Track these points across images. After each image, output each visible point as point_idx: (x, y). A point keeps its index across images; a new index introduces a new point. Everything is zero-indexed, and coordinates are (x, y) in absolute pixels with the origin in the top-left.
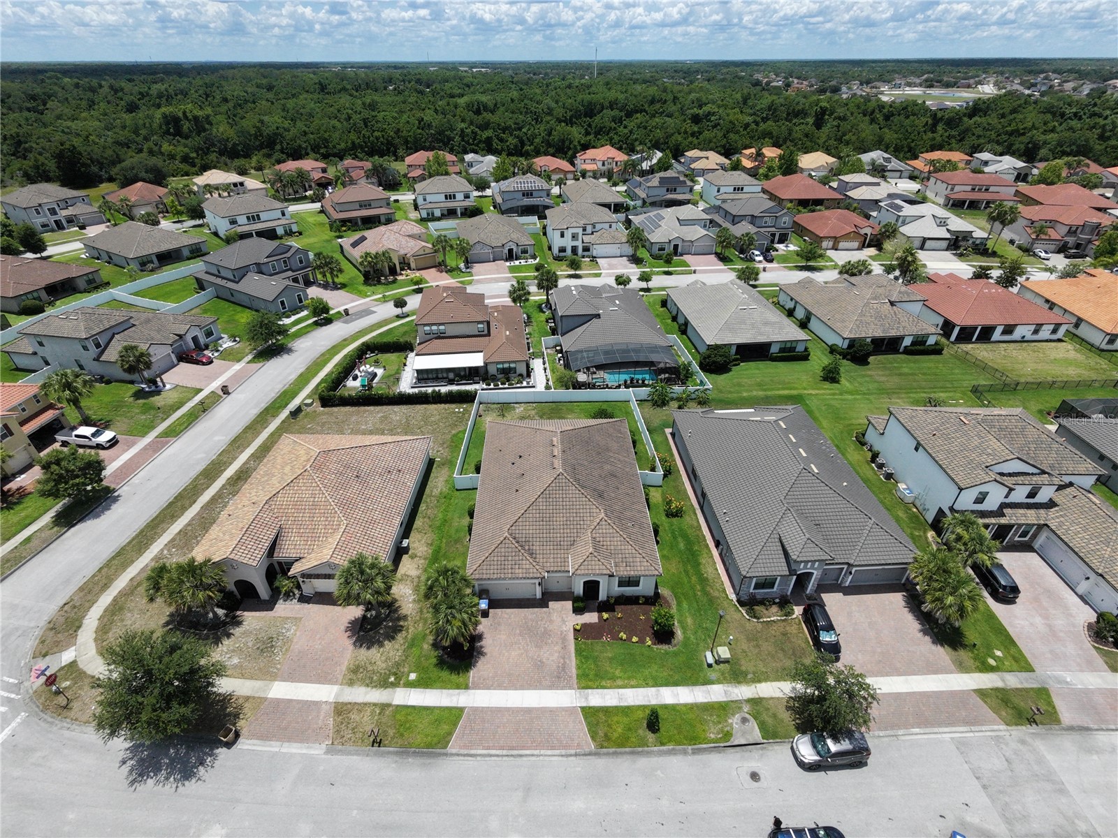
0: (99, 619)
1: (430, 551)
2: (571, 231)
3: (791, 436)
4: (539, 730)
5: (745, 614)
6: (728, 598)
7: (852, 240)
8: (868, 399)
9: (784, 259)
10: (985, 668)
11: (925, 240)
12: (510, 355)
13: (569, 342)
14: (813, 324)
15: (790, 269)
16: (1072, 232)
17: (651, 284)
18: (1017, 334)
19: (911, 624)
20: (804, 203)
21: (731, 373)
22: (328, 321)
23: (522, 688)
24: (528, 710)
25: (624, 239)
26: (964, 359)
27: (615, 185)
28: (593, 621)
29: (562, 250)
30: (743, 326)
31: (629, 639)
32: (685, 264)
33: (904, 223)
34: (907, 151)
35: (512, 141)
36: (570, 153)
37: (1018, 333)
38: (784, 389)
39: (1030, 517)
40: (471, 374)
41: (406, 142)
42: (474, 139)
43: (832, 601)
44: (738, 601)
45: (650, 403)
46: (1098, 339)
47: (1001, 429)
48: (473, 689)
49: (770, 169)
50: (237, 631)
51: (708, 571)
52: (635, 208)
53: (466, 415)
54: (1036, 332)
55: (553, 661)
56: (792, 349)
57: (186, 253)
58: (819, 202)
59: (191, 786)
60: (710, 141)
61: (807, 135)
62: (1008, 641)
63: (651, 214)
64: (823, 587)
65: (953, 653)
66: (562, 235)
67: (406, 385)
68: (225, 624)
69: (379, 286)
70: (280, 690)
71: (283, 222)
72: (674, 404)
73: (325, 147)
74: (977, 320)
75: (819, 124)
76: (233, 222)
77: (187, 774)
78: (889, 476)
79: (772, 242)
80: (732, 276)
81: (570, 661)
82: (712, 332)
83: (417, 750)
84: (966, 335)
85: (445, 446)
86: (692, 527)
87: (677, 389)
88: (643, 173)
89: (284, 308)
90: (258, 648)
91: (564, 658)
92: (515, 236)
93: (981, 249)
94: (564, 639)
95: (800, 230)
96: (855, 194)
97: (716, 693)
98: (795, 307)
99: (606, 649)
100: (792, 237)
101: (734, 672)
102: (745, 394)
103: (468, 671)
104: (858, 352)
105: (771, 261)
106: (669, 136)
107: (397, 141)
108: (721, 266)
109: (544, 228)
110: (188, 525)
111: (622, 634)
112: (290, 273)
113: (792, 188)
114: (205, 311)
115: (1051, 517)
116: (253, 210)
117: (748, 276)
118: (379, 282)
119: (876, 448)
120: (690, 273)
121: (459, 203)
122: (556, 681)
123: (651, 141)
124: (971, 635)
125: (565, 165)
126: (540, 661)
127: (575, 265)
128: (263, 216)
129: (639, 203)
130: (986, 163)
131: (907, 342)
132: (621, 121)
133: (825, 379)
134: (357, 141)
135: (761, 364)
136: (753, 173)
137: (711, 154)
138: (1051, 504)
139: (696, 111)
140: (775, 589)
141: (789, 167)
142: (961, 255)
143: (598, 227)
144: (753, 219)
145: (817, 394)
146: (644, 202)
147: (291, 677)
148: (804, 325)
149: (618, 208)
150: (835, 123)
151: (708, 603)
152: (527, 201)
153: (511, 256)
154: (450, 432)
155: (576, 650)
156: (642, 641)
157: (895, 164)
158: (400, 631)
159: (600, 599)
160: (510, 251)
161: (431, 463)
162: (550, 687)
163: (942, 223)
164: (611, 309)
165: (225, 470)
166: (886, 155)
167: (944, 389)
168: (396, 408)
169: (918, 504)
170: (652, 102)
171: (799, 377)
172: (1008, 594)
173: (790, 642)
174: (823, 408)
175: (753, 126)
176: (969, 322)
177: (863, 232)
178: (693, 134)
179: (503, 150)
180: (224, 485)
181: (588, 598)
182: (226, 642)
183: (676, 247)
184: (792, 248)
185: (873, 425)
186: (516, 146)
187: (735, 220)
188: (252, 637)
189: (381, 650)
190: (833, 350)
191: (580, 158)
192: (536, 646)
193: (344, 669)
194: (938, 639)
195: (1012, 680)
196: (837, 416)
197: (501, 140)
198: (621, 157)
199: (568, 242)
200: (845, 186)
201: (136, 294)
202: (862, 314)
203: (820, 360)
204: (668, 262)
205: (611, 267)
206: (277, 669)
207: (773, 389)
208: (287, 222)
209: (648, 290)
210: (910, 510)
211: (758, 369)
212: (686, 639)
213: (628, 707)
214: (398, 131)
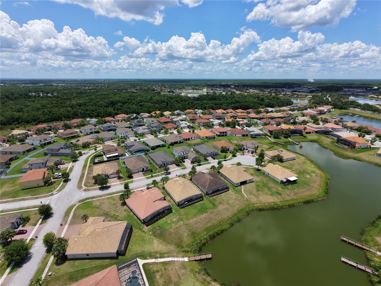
2: (123, 133)
5: (159, 168)
7: (173, 128)
9: (162, 133)
11: (184, 127)
12: (122, 152)
13: (131, 149)
14: (166, 142)
15: (163, 134)
16: (204, 123)
17: (140, 140)
20: (165, 122)
21: (155, 149)
22: (82, 155)
23: (138, 178)
24: (140, 179)
25: (133, 133)
26: (186, 143)
27: (127, 122)
28: (144, 172)
29: (122, 137)
30: (156, 143)
32: (146, 136)
33: (181, 125)
34: (183, 109)
35: (96, 114)
36: (112, 115)
37: (193, 138)
40: (117, 156)
41: (64, 116)
42: (84, 114)
45: (145, 155)
46: (202, 138)
49: (158, 116)
52: (133, 127)
53: (119, 161)
54: (195, 138)
56: (164, 145)
57: (32, 149)
58: (168, 122)
60: (145, 110)
61: (165, 107)
62: (184, 165)
63: (137, 128)
64: (167, 165)
66: (121, 134)
67: (106, 159)
69: (87, 149)
70: (112, 184)
71: (52, 140)
72: (148, 154)
74: (187, 138)
75: (167, 104)
76: (41, 141)
79: (160, 130)
80: (154, 137)
82: (152, 144)
84: (186, 140)
87: (148, 152)
88: (132, 119)
92: (111, 136)
93: (191, 127)
95: (165, 128)
96: (174, 120)
97: (158, 174)
98: (164, 140)
99: (146, 174)
100: (163, 129)
101: (159, 172)
103: (132, 178)
104: (173, 144)
105: (160, 134)
106: (136, 110)
107: (62, 116)
108: (152, 136)
109: (116, 133)
113: (163, 119)
116: (45, 138)
117: (156, 136)
118: (86, 148)
120: (147, 137)
121: (93, 131)
122: (142, 176)
123: (132, 111)
124: (181, 165)
125: (112, 119)
127: (126, 139)
128: (47, 139)
129: (133, 126)
130: (197, 111)
131: (178, 142)
132: (122, 106)
133: (168, 148)
134: (49, 117)
135: (160, 148)
136: (155, 117)
137: (146, 114)
138: (188, 154)
139: (140, 104)
140: (162, 166)
141: (162, 115)
143: (128, 132)
144: (156, 127)
145: (167, 150)
146: (135, 126)
148: (165, 142)
149: (129, 127)
151: (156, 168)
152: (109, 128)
153: (111, 139)
155: (143, 174)
156: (150, 172)
157: (182, 113)
160: (111, 138)
163: (186, 124)
164: (136, 144)
166: (180, 111)
168: (106, 162)
171: (165, 148)
172: (184, 162)
175: (154, 106)
176: (186, 138)
177: (174, 127)
178: (141, 109)
179: (93, 116)
181: (143, 170)
183: (143, 133)
184: (163, 131)
185: (173, 151)
186: (97, 115)
187: (153, 127)
190: (169, 144)
191: (116, 117)
194: (177, 166)
196: (169, 152)
198: (126, 116)
199: (123, 135)
200: (172, 119)
201: (31, 157)
202: (172, 139)
203: (167, 146)
204: (142, 136)
205: (132, 138)
209: (140, 141)
212: (154, 171)
214: (61, 114)
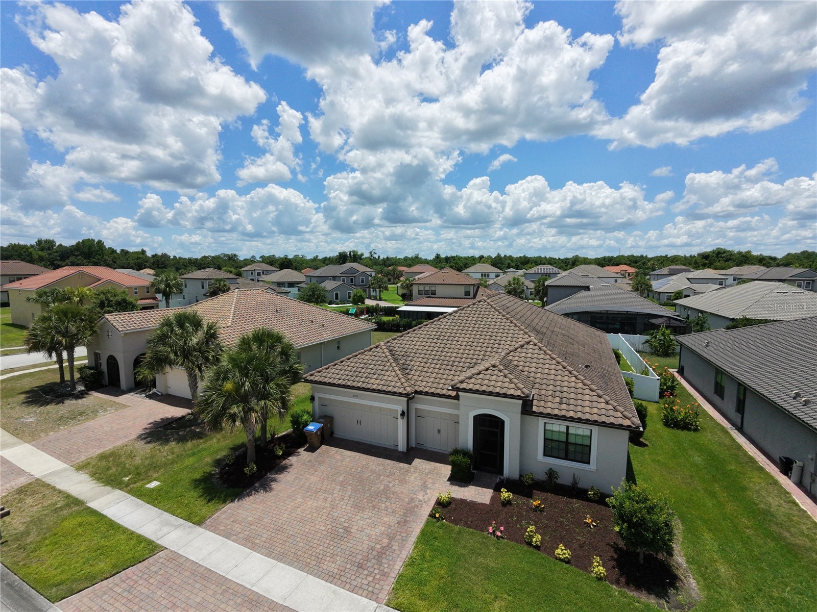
31: (548, 547)
48: (206, 528)
50: (70, 402)
55: (369, 536)
81: (402, 547)
82: (737, 310)
89: (338, 299)
90: (62, 416)
91: (391, 538)
94: (410, 510)
155: (423, 533)
156: (580, 561)
158: (200, 439)
159: (506, 471)
162: (331, 577)
164: (603, 285)
181: (480, 456)
182: (50, 406)
188: (72, 409)
189: (158, 447)
192: (355, 506)
193: (98, 453)
198: (634, 270)
206: (47, 435)
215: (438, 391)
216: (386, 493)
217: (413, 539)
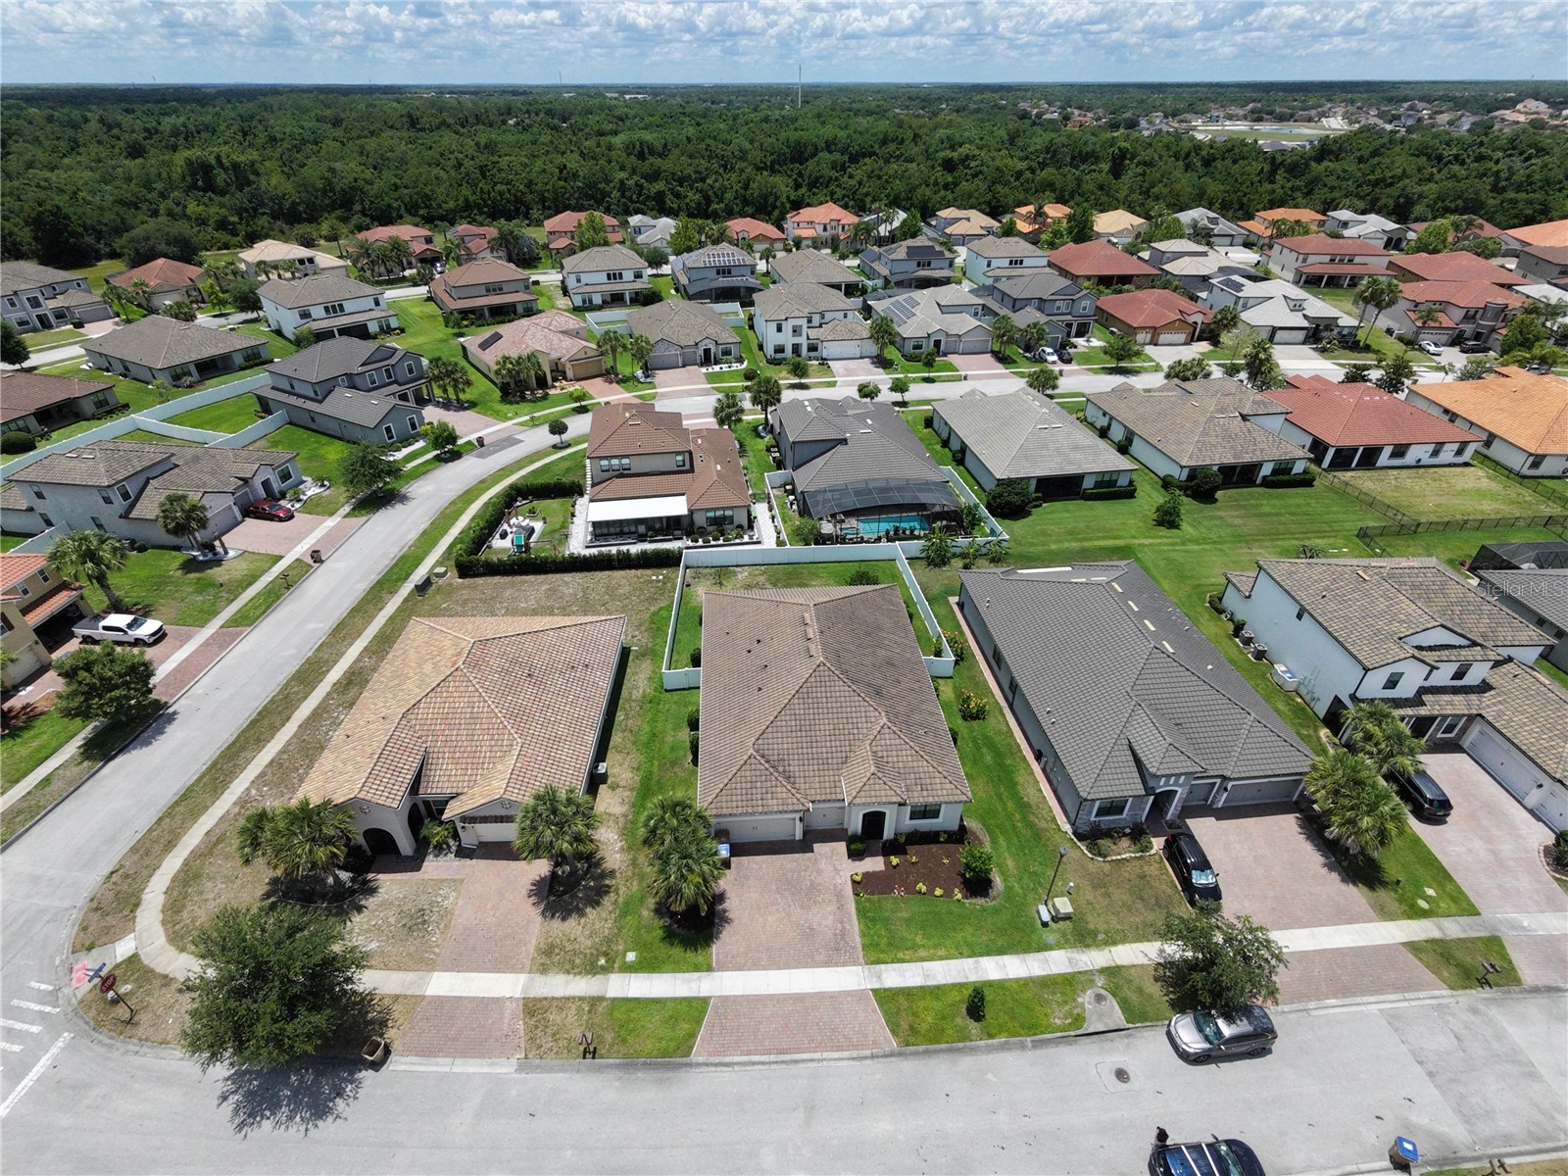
0: (165, 893)
1: (638, 779)
2: (792, 323)
3: (1130, 603)
4: (818, 1024)
5: (1086, 852)
6: (1060, 830)
7: (1177, 331)
8: (1221, 550)
9: (1086, 358)
10: (1416, 913)
11: (1274, 330)
12: (723, 499)
13: (807, 478)
14: (1137, 447)
15: (1095, 372)
16: (1469, 317)
17: (908, 396)
18: (1411, 457)
19: (1311, 857)
20: (1106, 281)
21: (1030, 518)
22: (455, 455)
23: (787, 966)
24: (799, 998)
25: (866, 334)
26: (1343, 493)
27: (843, 257)
28: (878, 869)
29: (780, 349)
30: (1044, 452)
31: (931, 892)
32: (951, 368)
33: (1245, 307)
34: (1239, 208)
35: (693, 197)
36: (776, 213)
37: (1412, 455)
38: (1105, 538)
39: (1458, 705)
40: (670, 526)
41: (543, 199)
42: (640, 195)
43: (1202, 828)
44: (1074, 833)
45: (924, 563)
46: (1517, 462)
47: (1414, 587)
48: (718, 970)
49: (1057, 234)
50: (371, 902)
51: (1029, 794)
52: (875, 290)
53: (669, 585)
54: (1435, 453)
55: (827, 926)
56: (1112, 483)
57: (238, 360)
58: (1126, 279)
59: (327, 1127)
60: (970, 196)
61: (1101, 188)
62: (1442, 876)
63: (900, 298)
64: (1190, 811)
65: (1370, 893)
66: (779, 329)
67: (578, 544)
68: (352, 892)
69: (523, 405)
70: (442, 984)
71: (377, 314)
72: (958, 563)
73: (427, 207)
74: (1360, 439)
75: (1117, 171)
76: (305, 315)
77: (320, 1110)
78: (1260, 655)
79: (1069, 335)
80: (1022, 383)
81: (852, 925)
82: (1003, 461)
83: (648, 1061)
84: (1343, 459)
85: (643, 628)
86: (999, 732)
87: (962, 541)
88: (881, 242)
89: (391, 437)
90: (404, 925)
91: (842, 922)
92: (712, 331)
93: (1350, 342)
94: (839, 896)
95: (1105, 319)
96: (1175, 268)
97: (1057, 962)
98: (1109, 425)
99: (899, 906)
100: (1094, 328)
102: (1053, 547)
103: (709, 946)
104: (1202, 486)
105: (1069, 361)
106: (913, 189)
107: (529, 197)
108: (1001, 370)
109: (751, 318)
110: (282, 752)
111: (921, 884)
112: (395, 388)
113: (1089, 260)
114: (275, 444)
115: (1486, 704)
116: (334, 298)
117: (1044, 382)
118: (523, 399)
119: (1239, 617)
120: (959, 379)
121: (628, 285)
122: (835, 954)
123: (888, 196)
124: (1392, 868)
125: (770, 230)
126: (809, 928)
127: (799, 370)
128: (348, 307)
129: (879, 282)
130: (1345, 224)
131: (1266, 470)
132: (843, 168)
133: (1160, 523)
134: (472, 198)
135: (1071, 505)
136: (1033, 239)
137: (973, 214)
138: (1484, 687)
139: (948, 153)
140: (1124, 815)
141: (1082, 232)
142: (1323, 351)
143: (828, 316)
144: (1041, 304)
145: (1151, 545)
146: (887, 282)
147: (456, 965)
148: (1123, 449)
149: (851, 290)
150: (1139, 170)
151: (1034, 838)
152: (723, 282)
153: (707, 359)
154: (648, 609)
155: (858, 910)
156: (948, 894)
157: (1224, 226)
158: (607, 892)
159: (885, 837)
160: (707, 352)
161: (625, 653)
162: (827, 964)
163: (1297, 306)
164: (862, 432)
165: (328, 671)
166: (1213, 215)
167: (1321, 533)
168: (567, 577)
169: (1303, 691)
170: (884, 142)
171: (1126, 520)
172: (1436, 810)
173: (1151, 887)
174: (1162, 563)
175: (1028, 174)
176: (1347, 442)
177: (1191, 319)
178: (946, 187)
179: (680, 209)
180: (328, 694)
181: (868, 837)
182: (357, 918)
183: (937, 343)
184: (1096, 343)
185: (1234, 585)
186: (699, 204)
187: (1016, 305)
188: (394, 910)
189: (583, 920)
190: (1167, 483)
191: (791, 220)
192: (802, 907)
193: (532, 950)
194: (1348, 875)
195: (1453, 928)
196: (1181, 574)
197: (678, 196)
198: (849, 219)
199: (787, 339)
200: (1160, 257)
202: (1205, 433)
203: (1150, 498)
204: (929, 364)
205: (849, 372)
206: (434, 953)
207: (1091, 539)
208: (383, 314)
209: (903, 404)
210: (1293, 700)
211: (1068, 511)
212: (1009, 889)
213: (938, 987)
214: (530, 184)
215: (829, 797)
216: (814, 888)
217: (855, 917)
